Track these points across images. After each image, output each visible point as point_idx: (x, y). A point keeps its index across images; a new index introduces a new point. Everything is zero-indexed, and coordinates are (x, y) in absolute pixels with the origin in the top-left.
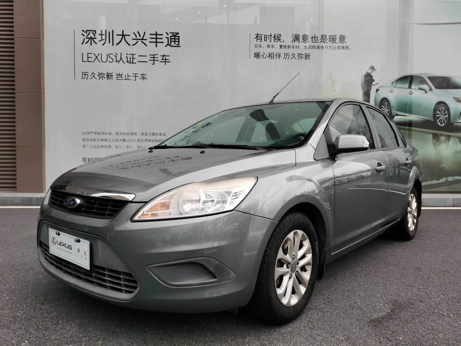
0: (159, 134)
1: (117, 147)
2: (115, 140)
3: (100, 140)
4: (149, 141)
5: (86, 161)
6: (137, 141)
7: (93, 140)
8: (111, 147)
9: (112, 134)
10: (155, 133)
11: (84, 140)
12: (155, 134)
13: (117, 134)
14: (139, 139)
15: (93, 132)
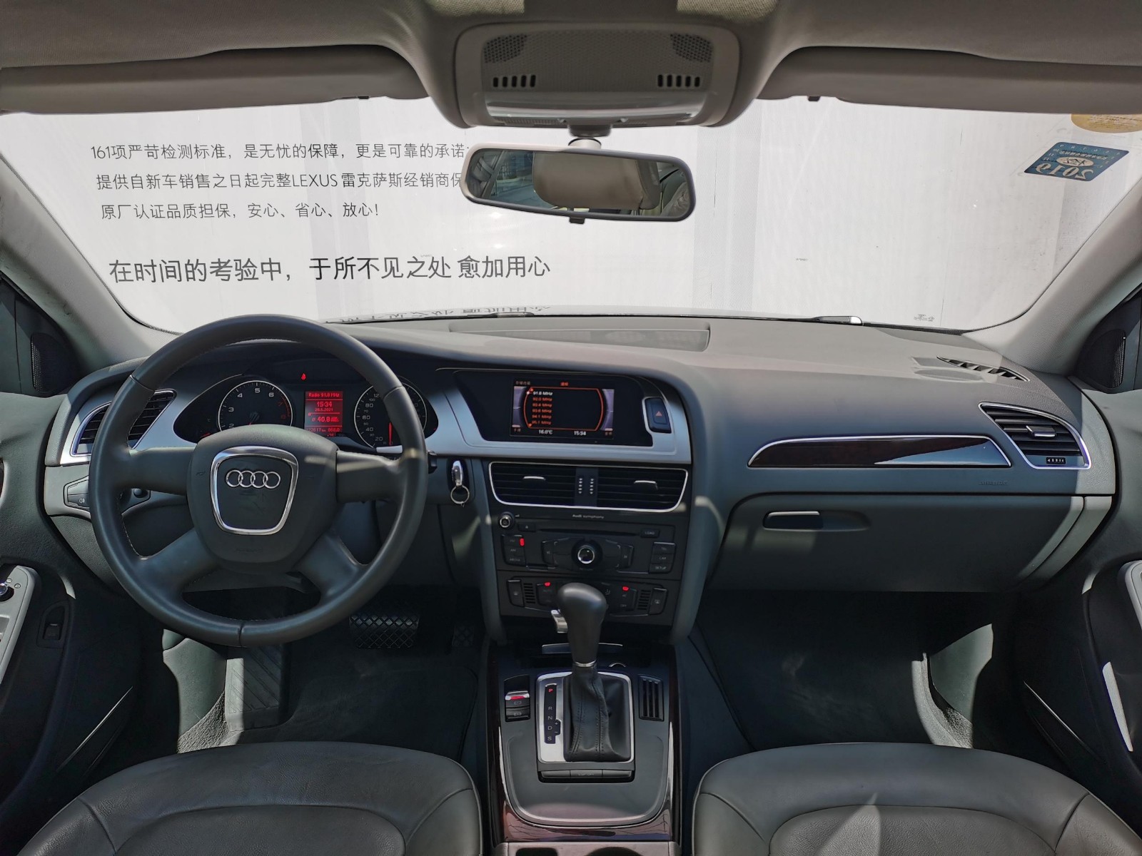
0: (435, 151)
1: (254, 210)
2: (243, 182)
3: (177, 179)
4: (394, 179)
5: (128, 276)
6: (340, 182)
7: (145, 183)
8: (231, 211)
9: (226, 153)
10: (418, 145)
11: (103, 181)
12: (418, 150)
13: (250, 150)
14: (348, 175)
15: (143, 148)
